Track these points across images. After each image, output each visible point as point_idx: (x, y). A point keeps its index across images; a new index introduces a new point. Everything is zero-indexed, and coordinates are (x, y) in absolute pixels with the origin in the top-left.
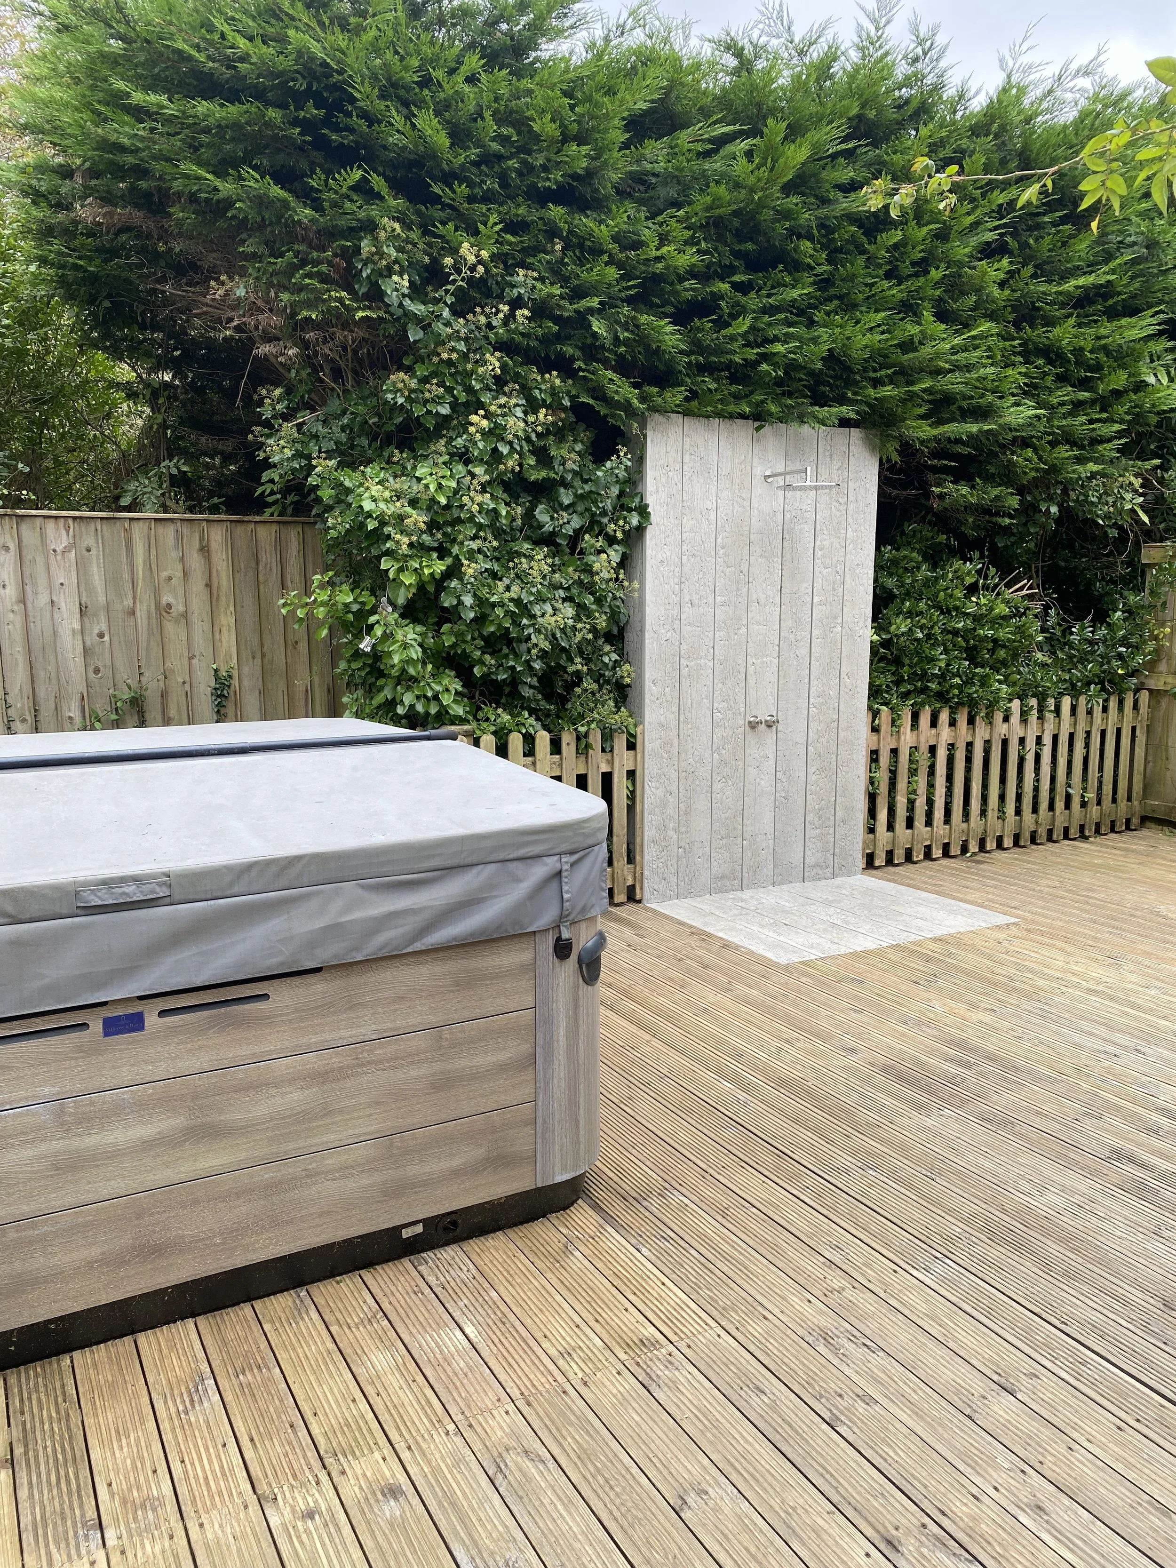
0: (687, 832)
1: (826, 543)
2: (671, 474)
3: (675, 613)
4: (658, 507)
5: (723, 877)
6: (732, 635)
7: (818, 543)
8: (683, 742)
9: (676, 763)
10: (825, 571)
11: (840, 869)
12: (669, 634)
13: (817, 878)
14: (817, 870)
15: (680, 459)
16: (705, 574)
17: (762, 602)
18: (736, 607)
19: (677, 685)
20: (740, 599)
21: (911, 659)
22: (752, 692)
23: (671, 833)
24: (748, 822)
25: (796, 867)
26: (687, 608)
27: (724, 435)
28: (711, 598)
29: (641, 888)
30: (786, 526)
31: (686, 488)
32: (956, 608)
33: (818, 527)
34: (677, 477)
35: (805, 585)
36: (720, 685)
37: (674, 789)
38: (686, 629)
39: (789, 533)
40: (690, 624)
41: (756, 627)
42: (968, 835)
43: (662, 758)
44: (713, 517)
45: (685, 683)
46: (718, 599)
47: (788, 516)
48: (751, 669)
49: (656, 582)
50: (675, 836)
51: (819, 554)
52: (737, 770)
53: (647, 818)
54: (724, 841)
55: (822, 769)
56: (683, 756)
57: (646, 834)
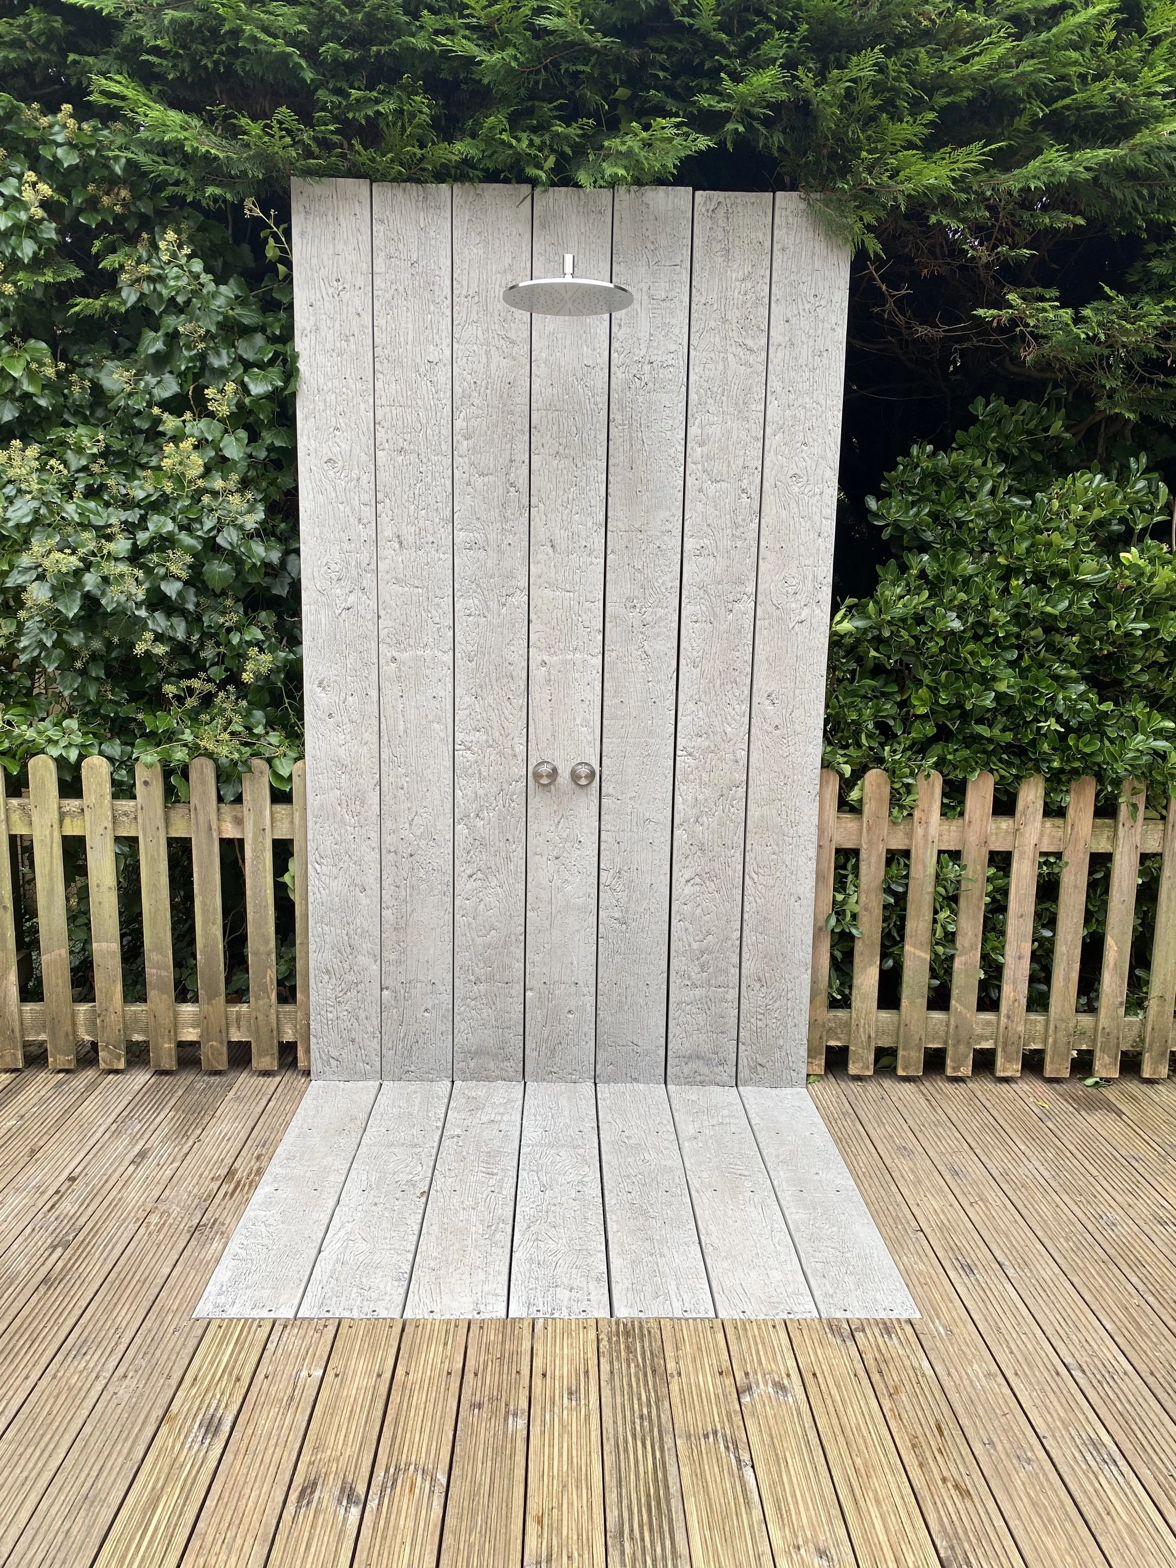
0: (399, 962)
1: (716, 431)
2: (345, 296)
3: (365, 557)
4: (321, 359)
5: (479, 1052)
6: (494, 606)
7: (693, 431)
8: (387, 798)
9: (374, 835)
10: (711, 489)
11: (753, 1070)
12: (352, 598)
13: (694, 1080)
14: (698, 1065)
15: (365, 267)
16: (428, 487)
17: (562, 545)
18: (500, 551)
19: (374, 693)
20: (510, 538)
21: (933, 674)
22: (540, 718)
23: (364, 960)
24: (537, 958)
25: (647, 1053)
26: (389, 550)
27: (462, 217)
28: (444, 534)
29: (308, 1051)
30: (614, 396)
31: (380, 321)
32: (1064, 575)
33: (693, 396)
34: (358, 301)
35: (664, 514)
36: (468, 700)
37: (371, 879)
38: (389, 591)
39: (622, 409)
40: (397, 581)
41: (548, 593)
42: (1094, 1041)
43: (343, 822)
44: (443, 376)
45: (391, 691)
46: (460, 536)
47: (618, 375)
48: (538, 673)
49: (321, 499)
50: (375, 967)
51: (696, 452)
52: (509, 859)
53: (314, 929)
54: (482, 987)
55: (704, 877)
56: (388, 824)
57: (312, 956)
